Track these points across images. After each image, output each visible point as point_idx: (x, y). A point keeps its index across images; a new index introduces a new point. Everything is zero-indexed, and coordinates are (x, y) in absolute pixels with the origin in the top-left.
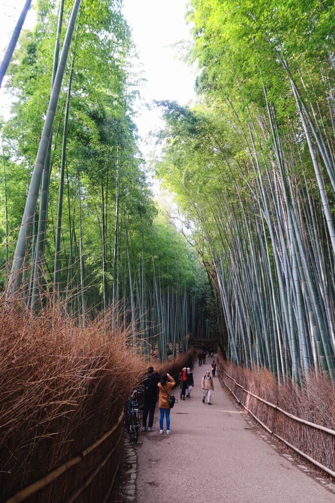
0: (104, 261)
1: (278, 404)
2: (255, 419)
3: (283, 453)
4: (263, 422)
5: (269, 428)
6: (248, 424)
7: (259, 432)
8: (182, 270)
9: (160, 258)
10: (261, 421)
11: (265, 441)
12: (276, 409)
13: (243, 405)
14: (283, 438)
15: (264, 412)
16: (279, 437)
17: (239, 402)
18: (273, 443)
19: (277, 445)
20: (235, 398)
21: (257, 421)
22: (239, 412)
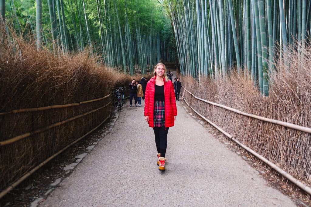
0: (100, 17)
4: (187, 102)
9: (139, 12)
12: (191, 95)
15: (188, 97)
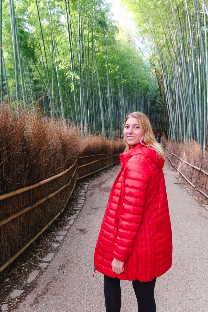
1: (202, 167)
2: (183, 177)
3: (203, 204)
4: (189, 179)
5: (193, 184)
6: (178, 180)
7: (185, 186)
8: (140, 79)
10: (188, 179)
11: (189, 193)
12: (200, 171)
13: (176, 167)
14: (204, 192)
15: (190, 173)
16: (200, 191)
17: (173, 165)
18: (195, 195)
19: (198, 197)
20: (171, 163)
21: (184, 178)
22: (172, 172)
